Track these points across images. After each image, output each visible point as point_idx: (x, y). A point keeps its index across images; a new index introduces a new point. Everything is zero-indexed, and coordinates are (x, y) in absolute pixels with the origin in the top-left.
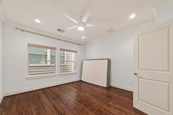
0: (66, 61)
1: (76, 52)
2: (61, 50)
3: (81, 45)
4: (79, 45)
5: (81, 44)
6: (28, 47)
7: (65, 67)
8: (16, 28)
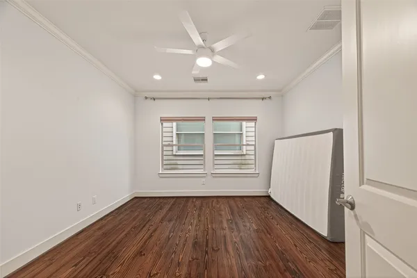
0: (245, 143)
1: (254, 119)
2: (215, 119)
3: (270, 98)
4: (263, 99)
5: (264, 95)
6: (162, 124)
7: (243, 158)
8: (146, 98)
